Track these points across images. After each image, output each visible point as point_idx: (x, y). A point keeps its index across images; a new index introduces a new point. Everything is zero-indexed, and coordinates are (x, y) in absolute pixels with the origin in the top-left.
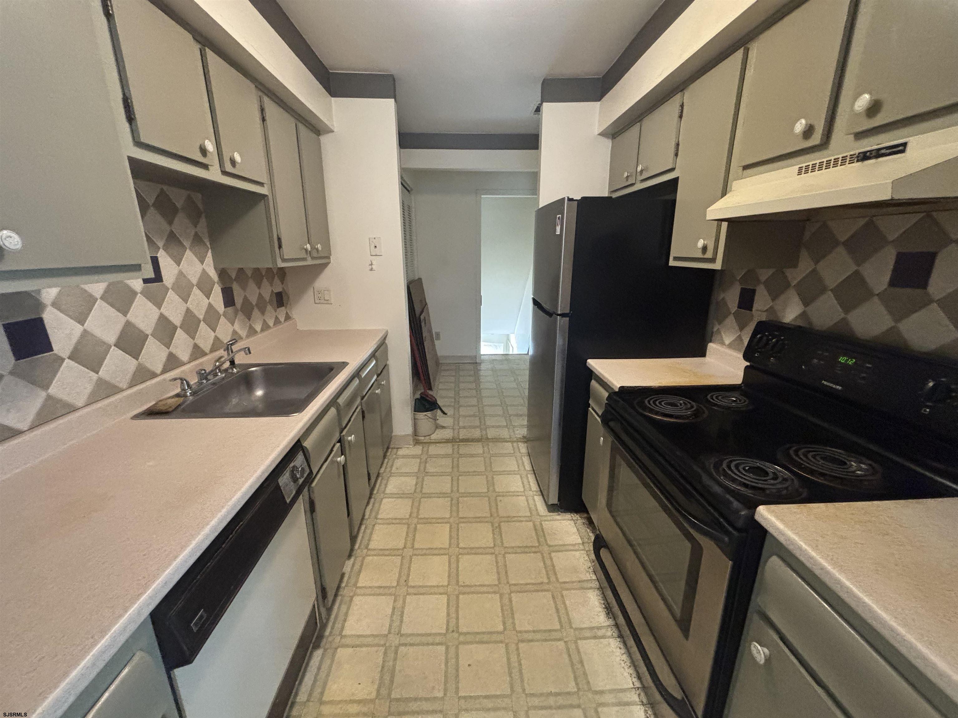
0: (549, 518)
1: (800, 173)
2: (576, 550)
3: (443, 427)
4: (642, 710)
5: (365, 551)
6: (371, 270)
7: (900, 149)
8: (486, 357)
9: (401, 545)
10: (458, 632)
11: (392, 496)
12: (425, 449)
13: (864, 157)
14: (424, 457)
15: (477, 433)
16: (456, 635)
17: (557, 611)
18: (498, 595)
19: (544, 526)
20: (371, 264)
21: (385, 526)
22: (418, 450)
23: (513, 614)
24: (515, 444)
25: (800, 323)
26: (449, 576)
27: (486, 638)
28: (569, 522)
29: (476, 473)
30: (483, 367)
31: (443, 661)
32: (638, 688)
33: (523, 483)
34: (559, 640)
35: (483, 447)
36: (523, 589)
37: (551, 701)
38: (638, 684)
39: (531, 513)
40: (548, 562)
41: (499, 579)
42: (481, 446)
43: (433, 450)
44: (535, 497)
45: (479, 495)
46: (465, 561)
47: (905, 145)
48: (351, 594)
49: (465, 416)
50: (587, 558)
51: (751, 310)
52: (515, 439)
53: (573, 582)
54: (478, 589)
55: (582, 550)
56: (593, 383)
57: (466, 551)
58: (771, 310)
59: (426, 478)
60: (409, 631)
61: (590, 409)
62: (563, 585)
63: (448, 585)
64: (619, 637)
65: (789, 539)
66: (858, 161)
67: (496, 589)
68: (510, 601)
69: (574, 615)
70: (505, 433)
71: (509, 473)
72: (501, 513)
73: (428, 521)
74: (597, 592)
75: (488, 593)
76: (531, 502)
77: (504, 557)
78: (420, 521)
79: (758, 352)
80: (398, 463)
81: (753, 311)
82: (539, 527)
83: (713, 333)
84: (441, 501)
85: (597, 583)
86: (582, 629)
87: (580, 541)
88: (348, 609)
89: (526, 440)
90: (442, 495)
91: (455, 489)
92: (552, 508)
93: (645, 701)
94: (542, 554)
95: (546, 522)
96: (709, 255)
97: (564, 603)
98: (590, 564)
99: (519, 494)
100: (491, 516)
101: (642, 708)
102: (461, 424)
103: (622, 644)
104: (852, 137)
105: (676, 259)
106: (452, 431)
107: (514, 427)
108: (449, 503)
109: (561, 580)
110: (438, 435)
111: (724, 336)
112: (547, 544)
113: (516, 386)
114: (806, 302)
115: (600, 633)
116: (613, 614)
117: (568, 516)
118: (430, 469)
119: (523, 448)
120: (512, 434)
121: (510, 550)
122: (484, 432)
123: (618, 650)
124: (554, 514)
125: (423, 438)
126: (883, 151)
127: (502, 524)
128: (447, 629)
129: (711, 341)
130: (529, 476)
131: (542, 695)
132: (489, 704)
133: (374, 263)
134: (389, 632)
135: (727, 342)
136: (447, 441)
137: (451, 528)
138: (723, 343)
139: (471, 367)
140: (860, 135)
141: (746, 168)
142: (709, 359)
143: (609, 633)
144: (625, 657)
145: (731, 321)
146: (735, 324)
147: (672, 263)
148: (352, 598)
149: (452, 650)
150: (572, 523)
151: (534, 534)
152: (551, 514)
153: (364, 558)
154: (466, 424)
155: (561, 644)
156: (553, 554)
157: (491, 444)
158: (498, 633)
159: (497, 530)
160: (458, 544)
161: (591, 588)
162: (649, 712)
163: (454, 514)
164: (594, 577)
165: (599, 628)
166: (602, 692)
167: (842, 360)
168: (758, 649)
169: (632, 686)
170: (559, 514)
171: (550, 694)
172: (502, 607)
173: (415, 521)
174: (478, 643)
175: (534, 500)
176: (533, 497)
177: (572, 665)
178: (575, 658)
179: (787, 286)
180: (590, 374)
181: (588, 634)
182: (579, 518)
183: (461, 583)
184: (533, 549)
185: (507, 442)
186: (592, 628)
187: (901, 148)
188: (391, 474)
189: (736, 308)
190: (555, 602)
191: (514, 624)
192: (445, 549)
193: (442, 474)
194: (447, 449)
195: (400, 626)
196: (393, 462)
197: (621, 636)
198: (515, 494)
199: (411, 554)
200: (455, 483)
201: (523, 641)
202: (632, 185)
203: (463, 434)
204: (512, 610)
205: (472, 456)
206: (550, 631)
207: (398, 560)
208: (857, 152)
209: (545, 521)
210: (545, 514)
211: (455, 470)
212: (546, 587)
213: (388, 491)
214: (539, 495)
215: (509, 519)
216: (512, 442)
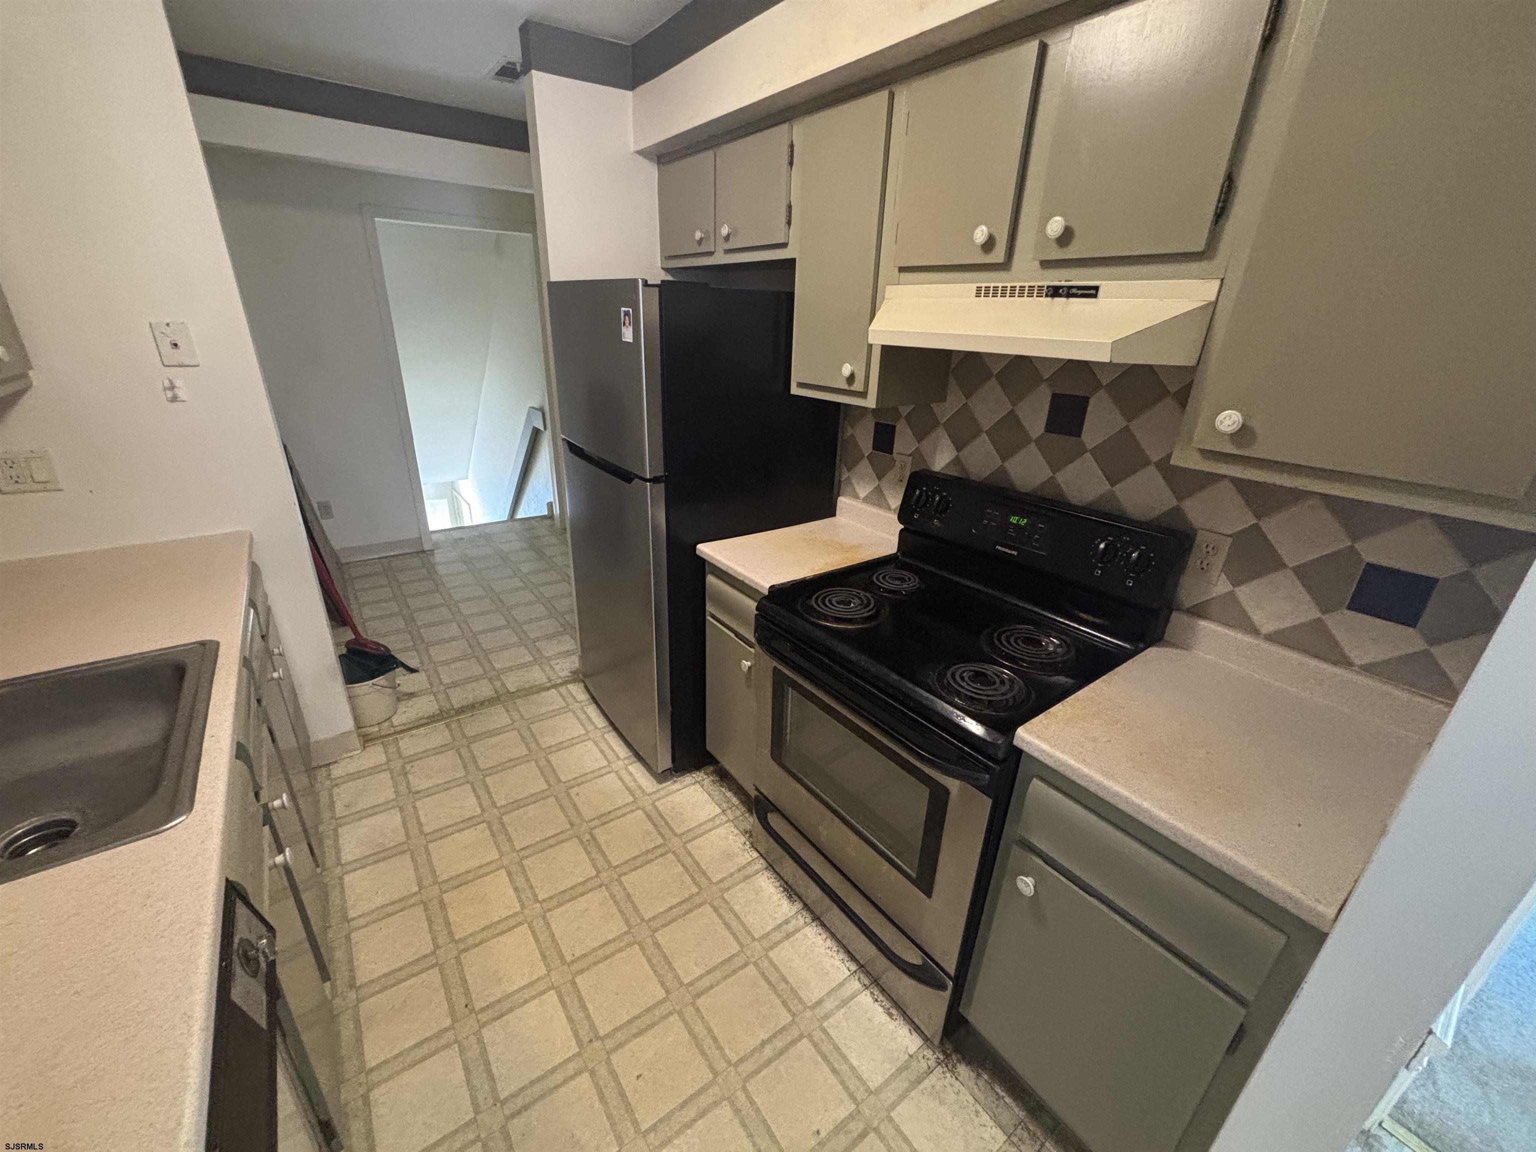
0: (662, 793)
1: (978, 295)
2: (718, 826)
3: (412, 695)
4: (869, 995)
5: (352, 995)
6: (174, 399)
7: (1091, 292)
8: (441, 537)
9: (428, 948)
10: (598, 1038)
11: (363, 862)
12: (392, 749)
13: (1055, 292)
14: (397, 764)
15: (485, 690)
16: (597, 1044)
17: (727, 925)
18: (637, 947)
19: (661, 808)
20: (172, 387)
21: (376, 926)
22: (376, 755)
23: (669, 963)
24: (563, 690)
25: (954, 472)
26: (544, 957)
27: (647, 1020)
28: (693, 787)
29: (514, 763)
30: (439, 557)
31: (596, 1098)
32: (855, 972)
33: (602, 752)
34: (746, 965)
35: (507, 711)
36: (669, 918)
37: (768, 1051)
38: (854, 967)
39: (633, 796)
40: (688, 861)
41: (627, 922)
42: (503, 710)
43: (409, 745)
44: (630, 767)
45: (537, 798)
46: (560, 920)
47: (1096, 288)
48: (361, 1091)
49: (446, 663)
50: (736, 832)
51: (891, 453)
52: (560, 681)
53: (731, 875)
54: (600, 953)
55: (727, 822)
56: (711, 579)
57: (554, 902)
58: (917, 455)
59: (418, 804)
60: (513, 1088)
61: (709, 618)
62: (722, 885)
63: (549, 971)
64: (813, 921)
65: (1058, 760)
66: (1047, 296)
67: (628, 939)
68: (658, 945)
69: (749, 920)
70: (537, 676)
71: (572, 742)
72: (588, 814)
73: (460, 881)
74: (767, 874)
75: (620, 950)
76: (627, 779)
77: (621, 884)
78: (445, 887)
79: (918, 512)
80: (343, 796)
81: (894, 454)
82: (654, 814)
83: (840, 482)
84: (468, 835)
85: (762, 861)
86: (768, 934)
87: (718, 811)
88: (368, 1122)
89: (577, 677)
90: (470, 822)
91: (486, 803)
92: (662, 777)
93: (867, 982)
94: (674, 853)
95: (663, 801)
96: (858, 386)
97: (732, 910)
98: (743, 839)
99: (603, 771)
100: (572, 824)
101: (867, 992)
102: (446, 680)
103: (820, 928)
104: (1037, 263)
105: (801, 385)
106: (432, 698)
107: (549, 659)
108: (488, 832)
109: (714, 880)
110: (406, 714)
111: (857, 488)
112: (676, 835)
113: (521, 584)
114: (959, 446)
115: (790, 928)
116: (796, 894)
117: (688, 779)
118: (419, 782)
119: (578, 691)
120: (551, 673)
121: (624, 869)
122: (498, 684)
123: (819, 938)
124: (669, 783)
125: (376, 729)
126: (1074, 291)
127: (595, 832)
128: (580, 1043)
129: (839, 495)
130: (606, 736)
131: (754, 1051)
132: (690, 1112)
133: (178, 383)
134: (477, 1112)
135: (862, 494)
136: (432, 719)
137: (510, 875)
138: (856, 497)
139: (417, 561)
140: (1046, 264)
141: (902, 269)
142: (841, 518)
143: (801, 921)
144: (829, 943)
145: (864, 466)
146: (870, 470)
147: (795, 390)
148: (366, 1098)
149: (603, 1071)
150: (698, 786)
151: (650, 827)
152: (664, 785)
153: (356, 1008)
154: (456, 678)
155: (751, 970)
156: (689, 846)
157: (519, 701)
158: (661, 1002)
159: (591, 844)
160: (535, 896)
161: (757, 872)
162: (876, 993)
163: (506, 848)
164: (755, 855)
165: (787, 922)
166: (820, 1002)
167: (1014, 520)
168: (1026, 883)
169: (849, 973)
170: (675, 782)
171: (763, 1044)
172: (649, 961)
173: (435, 891)
174: (635, 1036)
175: (631, 774)
176: (626, 769)
177: (774, 988)
178: (774, 977)
179: (935, 424)
180: (702, 566)
181: (777, 936)
182: (705, 777)
183: (568, 959)
184: (659, 851)
185: (548, 689)
186: (779, 926)
187: (1093, 292)
188: (339, 822)
189: (871, 450)
190: (720, 916)
191: (677, 977)
192: (516, 914)
193: (446, 787)
194: (439, 735)
195: (494, 1089)
196: (331, 795)
197: (817, 918)
198: (598, 774)
199: (455, 952)
200: (481, 792)
201: (698, 995)
202: (710, 254)
203: (458, 698)
204: (665, 957)
205: (492, 734)
206: (730, 959)
207: (434, 976)
208: (1046, 283)
209: (659, 799)
210: (655, 790)
211: (472, 767)
212: (698, 900)
213: (346, 857)
214: (635, 762)
215: (605, 819)
216: (555, 686)
